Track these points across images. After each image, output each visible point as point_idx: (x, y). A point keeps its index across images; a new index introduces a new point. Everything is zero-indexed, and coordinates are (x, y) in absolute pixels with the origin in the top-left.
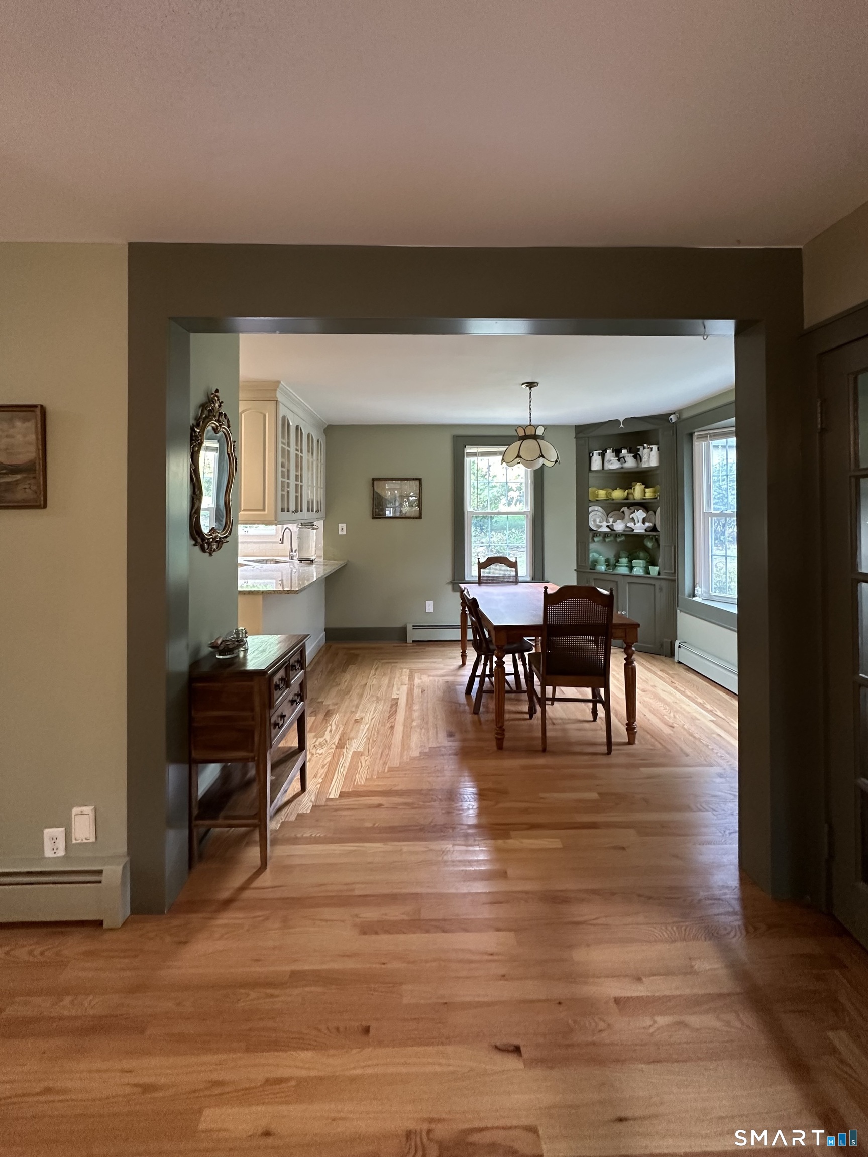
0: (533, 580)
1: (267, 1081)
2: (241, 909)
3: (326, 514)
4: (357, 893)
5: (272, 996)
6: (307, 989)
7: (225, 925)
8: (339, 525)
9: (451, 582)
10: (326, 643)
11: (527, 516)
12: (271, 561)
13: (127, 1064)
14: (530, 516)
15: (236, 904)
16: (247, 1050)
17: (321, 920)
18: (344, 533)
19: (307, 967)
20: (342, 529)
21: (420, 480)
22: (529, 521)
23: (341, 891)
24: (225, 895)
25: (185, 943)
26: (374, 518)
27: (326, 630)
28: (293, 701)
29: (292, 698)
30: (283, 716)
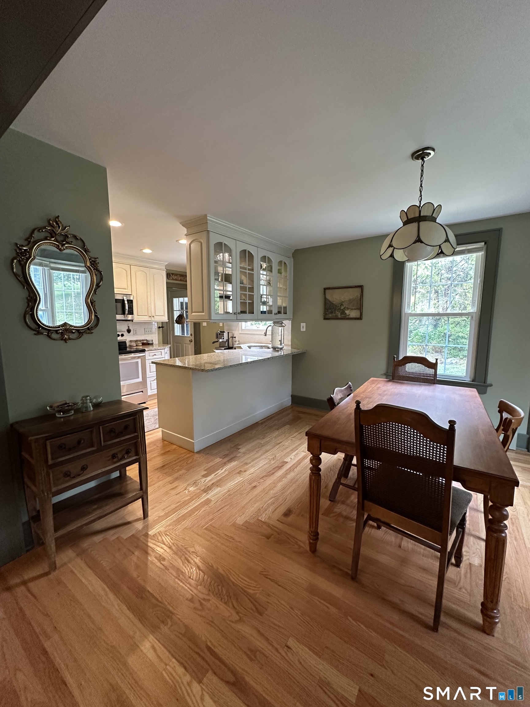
0: (473, 381)
3: (293, 316)
8: (301, 324)
9: (385, 374)
10: (291, 404)
11: (472, 317)
12: (264, 346)
14: (476, 318)
18: (304, 330)
20: (303, 327)
21: (361, 287)
22: (474, 322)
26: (325, 319)
27: (292, 396)
28: (114, 456)
29: (114, 454)
30: (84, 468)
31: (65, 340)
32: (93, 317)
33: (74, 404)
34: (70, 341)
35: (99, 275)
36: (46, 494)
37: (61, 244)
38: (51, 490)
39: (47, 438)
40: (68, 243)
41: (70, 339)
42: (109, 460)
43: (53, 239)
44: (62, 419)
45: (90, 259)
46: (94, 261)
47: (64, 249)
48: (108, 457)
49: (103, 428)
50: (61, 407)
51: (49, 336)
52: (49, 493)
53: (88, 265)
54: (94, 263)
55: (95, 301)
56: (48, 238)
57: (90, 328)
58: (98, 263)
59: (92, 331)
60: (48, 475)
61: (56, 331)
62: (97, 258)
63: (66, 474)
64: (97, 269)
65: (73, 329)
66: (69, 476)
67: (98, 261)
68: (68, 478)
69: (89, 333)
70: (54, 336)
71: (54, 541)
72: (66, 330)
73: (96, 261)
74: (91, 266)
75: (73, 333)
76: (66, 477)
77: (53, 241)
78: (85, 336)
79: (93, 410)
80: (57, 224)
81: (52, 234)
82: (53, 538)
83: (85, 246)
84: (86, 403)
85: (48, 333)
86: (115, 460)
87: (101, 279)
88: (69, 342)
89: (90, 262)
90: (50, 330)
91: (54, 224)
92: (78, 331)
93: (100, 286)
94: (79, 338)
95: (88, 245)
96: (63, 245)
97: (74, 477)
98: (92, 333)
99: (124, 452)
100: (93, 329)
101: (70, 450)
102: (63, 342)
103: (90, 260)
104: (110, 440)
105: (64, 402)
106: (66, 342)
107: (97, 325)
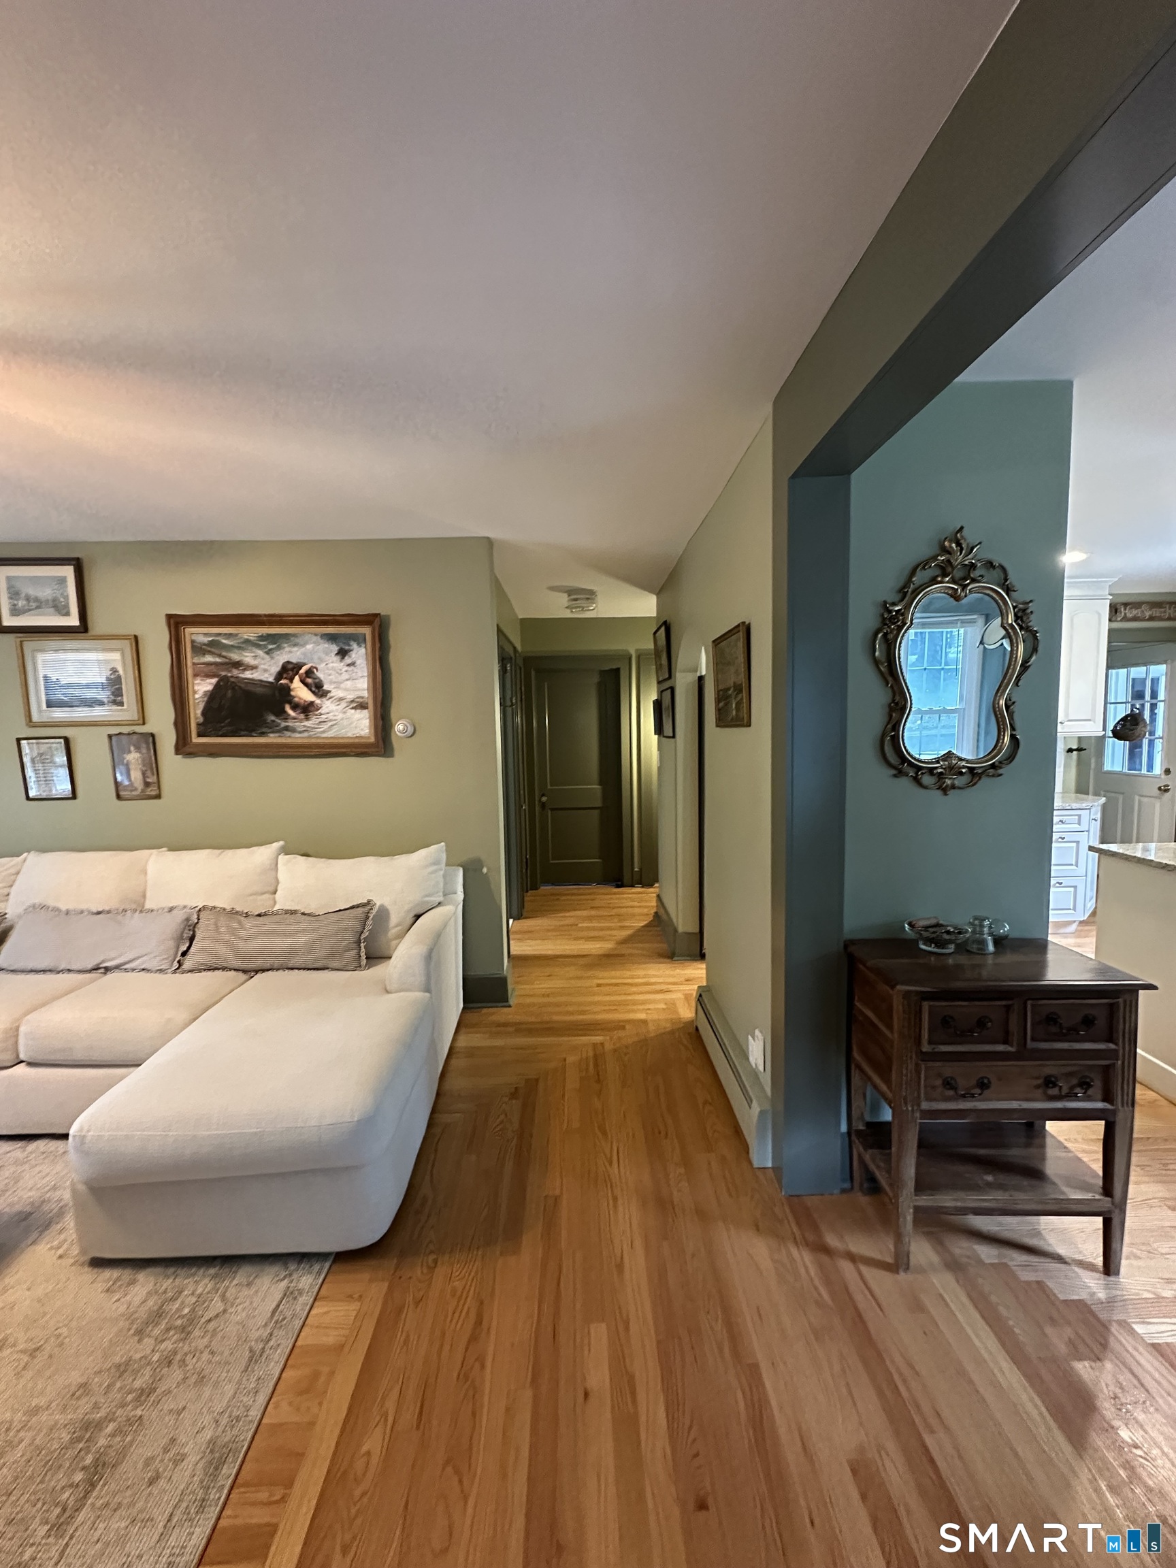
1: (631, 1378)
2: (821, 1267)
4: (929, 1440)
5: (721, 1350)
6: (740, 1395)
7: (793, 1260)
13: (638, 1243)
15: (825, 1258)
16: (659, 1342)
17: (848, 1384)
19: (768, 1385)
23: (918, 1407)
24: (832, 1240)
25: (758, 1230)
28: (1049, 1082)
29: (1051, 1076)
30: (983, 1085)
31: (945, 791)
32: (1007, 739)
33: (955, 928)
34: (952, 791)
35: (1031, 638)
36: (910, 1109)
37: (960, 585)
38: (919, 1105)
39: (925, 996)
40: (974, 580)
41: (953, 787)
42: (1038, 1087)
43: (947, 579)
44: (933, 959)
45: (1014, 607)
46: (1024, 610)
47: (966, 596)
48: (1037, 1078)
49: (1033, 1006)
50: (934, 933)
51: (916, 780)
52: (915, 1108)
53: (1010, 622)
54: (1022, 615)
55: (1014, 703)
56: (939, 579)
57: (997, 763)
58: (1032, 612)
59: (1000, 771)
60: (918, 1073)
61: (931, 771)
62: (1031, 601)
63: (948, 1083)
64: (1028, 627)
65: (964, 767)
66: (955, 1088)
67: (1032, 607)
68: (951, 1093)
69: (993, 776)
70: (927, 780)
71: (911, 1210)
72: (951, 768)
73: (1027, 609)
74: (1015, 622)
75: (961, 774)
76: (949, 1089)
77: (948, 582)
78: (985, 781)
79: (994, 953)
80: (959, 544)
81: (945, 570)
82: (912, 1205)
83: (1006, 580)
84: (982, 933)
85: (917, 773)
86: (1054, 1091)
87: (1035, 650)
88: (951, 793)
89: (1016, 615)
90: (920, 768)
91: (951, 547)
92: (971, 770)
93: (1029, 666)
94: (972, 784)
95: (1013, 579)
96: (964, 587)
97: (963, 1096)
98: (1001, 775)
99: (1075, 1081)
100: (1003, 766)
101: (963, 1035)
102: (939, 793)
103: (1014, 609)
104: (1045, 1041)
105: (933, 922)
106: (945, 794)
107: (1011, 757)
